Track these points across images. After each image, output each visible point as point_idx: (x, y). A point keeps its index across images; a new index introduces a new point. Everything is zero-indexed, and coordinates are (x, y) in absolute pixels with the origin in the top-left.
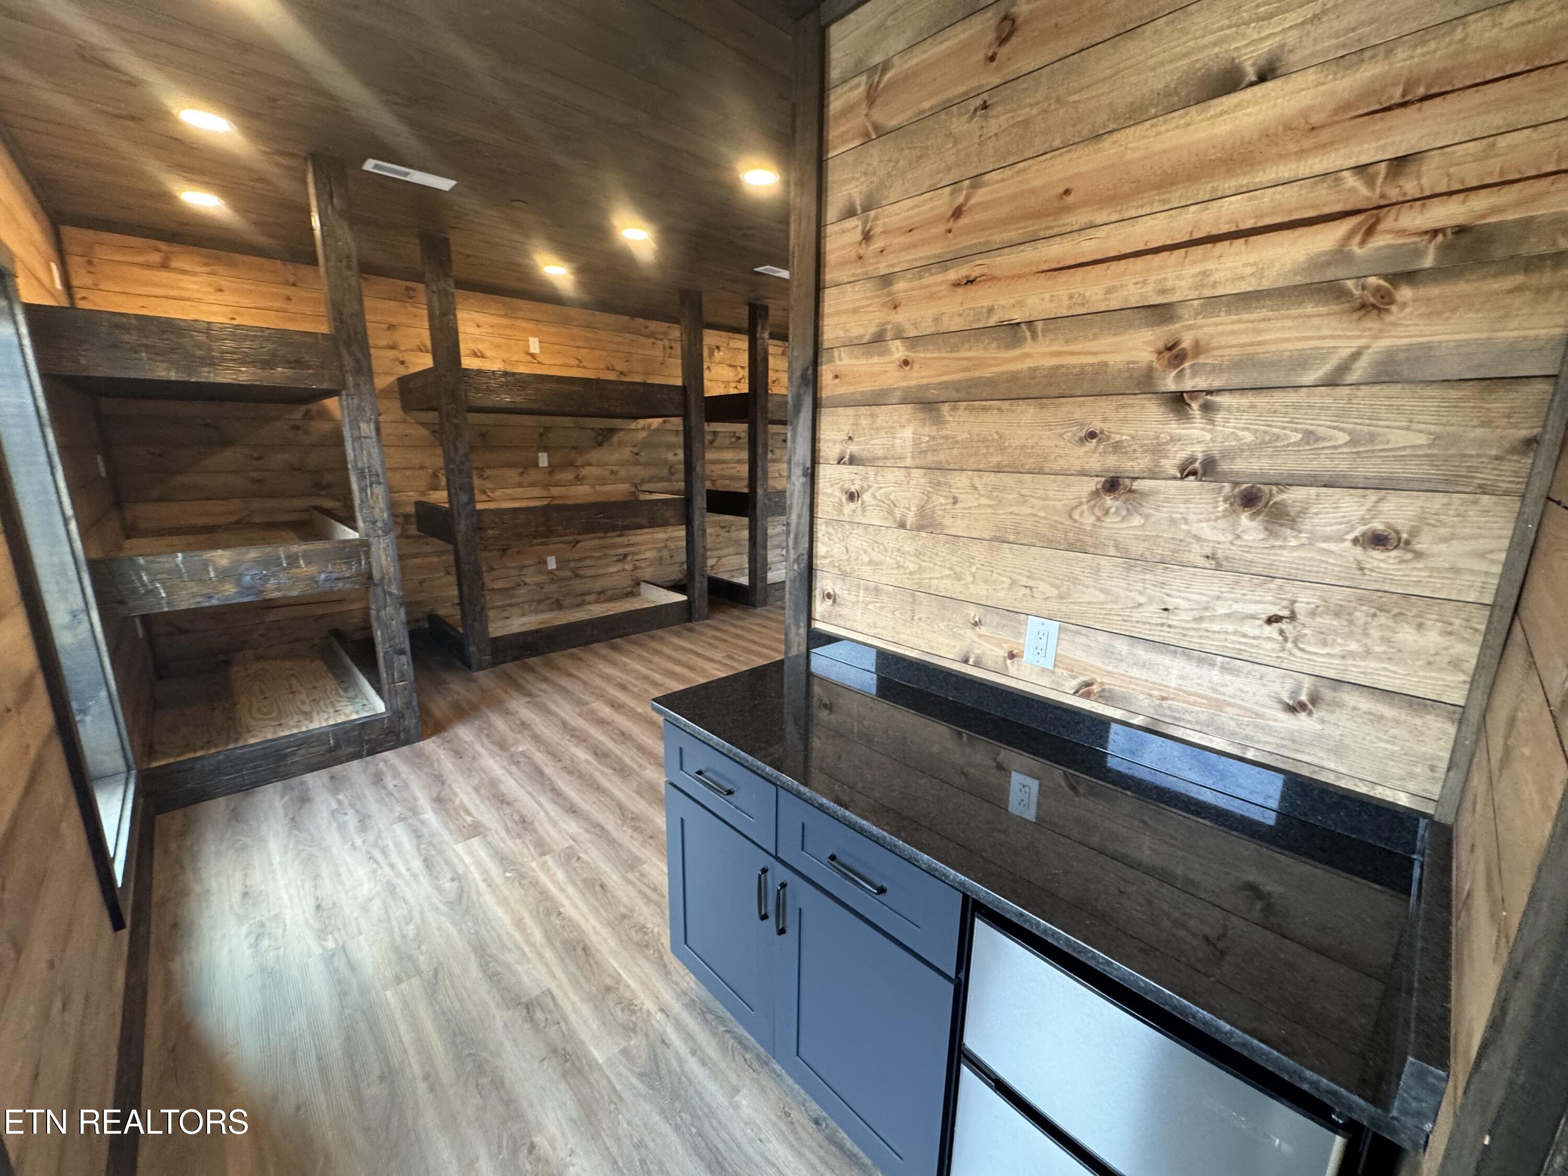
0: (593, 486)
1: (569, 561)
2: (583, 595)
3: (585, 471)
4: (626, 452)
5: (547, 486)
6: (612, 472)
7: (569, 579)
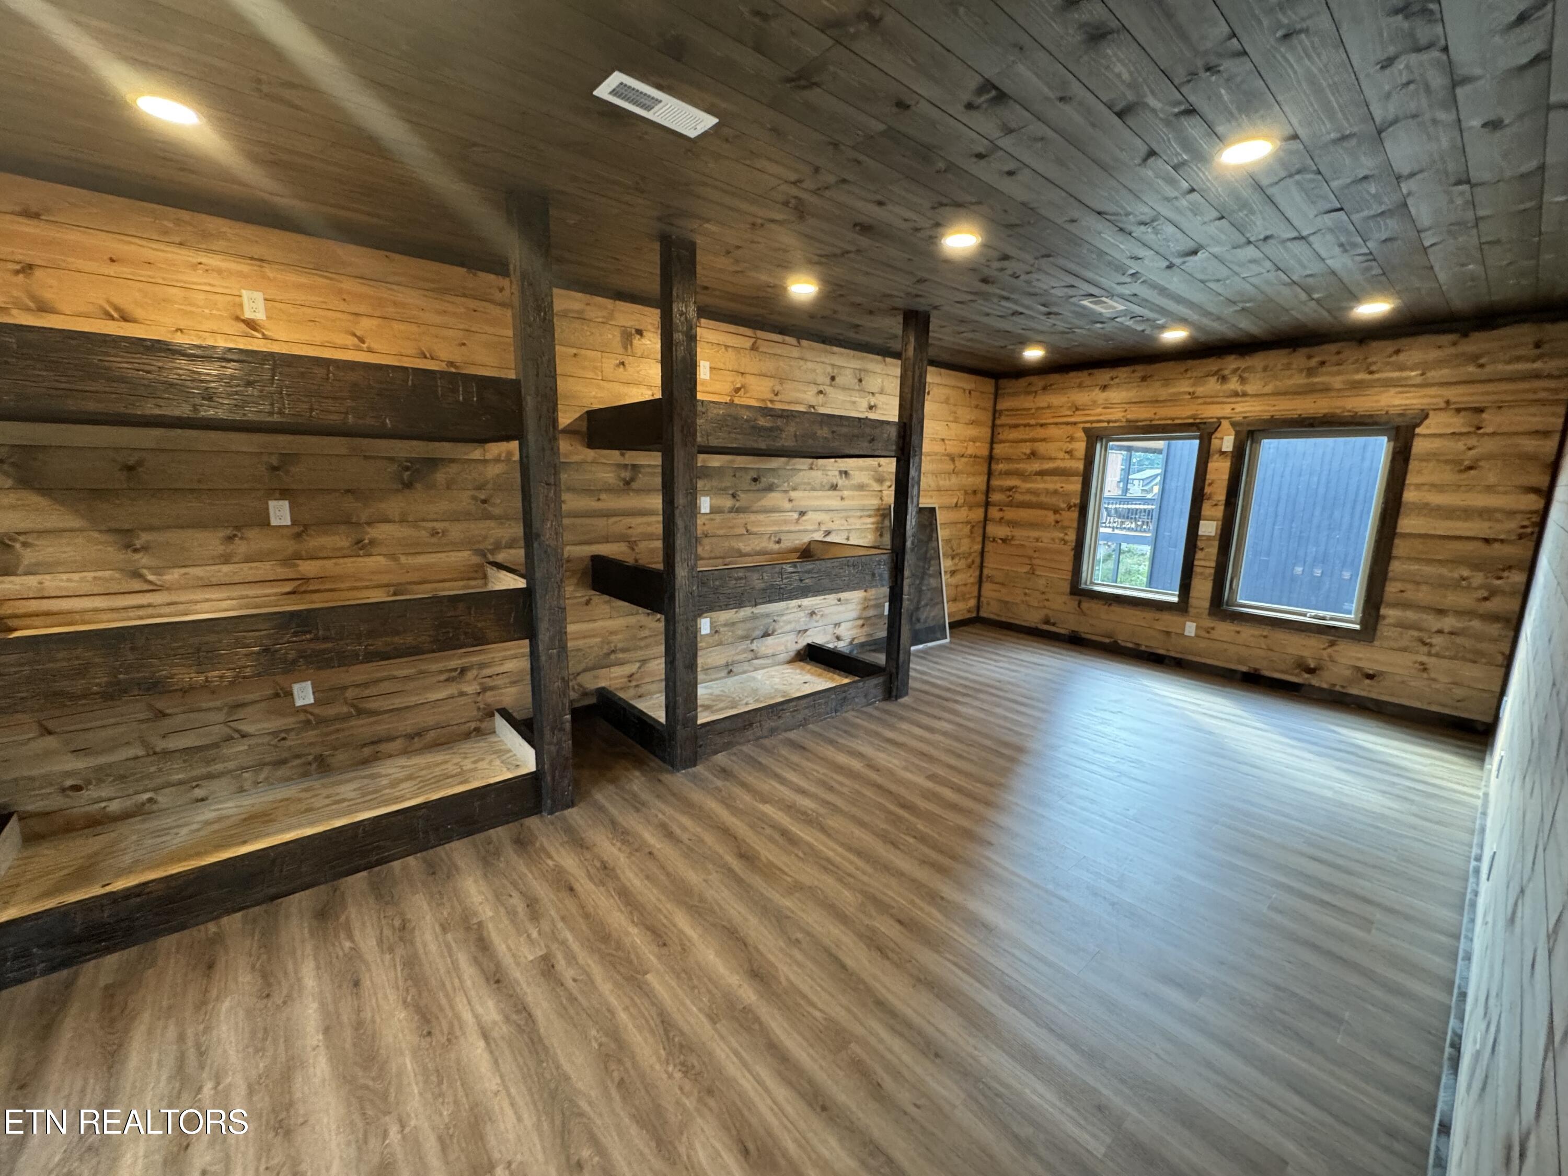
0: (393, 557)
1: (345, 688)
2: (373, 743)
3: (379, 532)
4: (464, 500)
5: (291, 560)
6: (434, 533)
7: (346, 717)
